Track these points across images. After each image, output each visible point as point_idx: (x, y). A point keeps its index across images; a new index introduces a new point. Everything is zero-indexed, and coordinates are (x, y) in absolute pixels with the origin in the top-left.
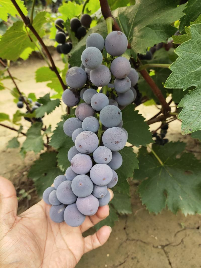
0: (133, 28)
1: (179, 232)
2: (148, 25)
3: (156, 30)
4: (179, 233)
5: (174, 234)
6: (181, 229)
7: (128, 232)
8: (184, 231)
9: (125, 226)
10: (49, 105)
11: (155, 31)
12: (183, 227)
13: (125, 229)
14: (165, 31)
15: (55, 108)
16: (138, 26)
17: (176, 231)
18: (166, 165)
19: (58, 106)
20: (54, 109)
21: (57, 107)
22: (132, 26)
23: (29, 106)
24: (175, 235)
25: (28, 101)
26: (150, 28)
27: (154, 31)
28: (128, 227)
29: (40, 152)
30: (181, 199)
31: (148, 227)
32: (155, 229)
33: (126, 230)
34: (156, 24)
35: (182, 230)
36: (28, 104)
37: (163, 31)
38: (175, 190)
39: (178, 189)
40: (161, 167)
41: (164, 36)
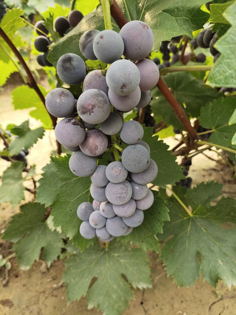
0: (144, 14)
1: (214, 303)
2: (166, 9)
3: (177, 17)
4: (215, 306)
5: (208, 308)
6: (218, 299)
7: (146, 308)
8: (221, 302)
9: (143, 299)
10: (28, 136)
11: (176, 19)
12: (219, 296)
13: (142, 303)
14: (190, 19)
15: (37, 140)
16: (152, 11)
17: (211, 303)
18: (197, 216)
19: (41, 138)
20: (36, 143)
21: (39, 139)
22: (143, 11)
23: (6, 140)
24: (210, 308)
25: (5, 134)
26: (168, 14)
27: (174, 18)
28: (146, 301)
29: (19, 202)
30: (221, 263)
31: (172, 298)
32: (182, 302)
33: (143, 305)
34: (177, 8)
35: (218, 301)
36: (6, 138)
37: (187, 18)
38: (212, 251)
39: (216, 249)
40: (189, 219)
41: (189, 27)
